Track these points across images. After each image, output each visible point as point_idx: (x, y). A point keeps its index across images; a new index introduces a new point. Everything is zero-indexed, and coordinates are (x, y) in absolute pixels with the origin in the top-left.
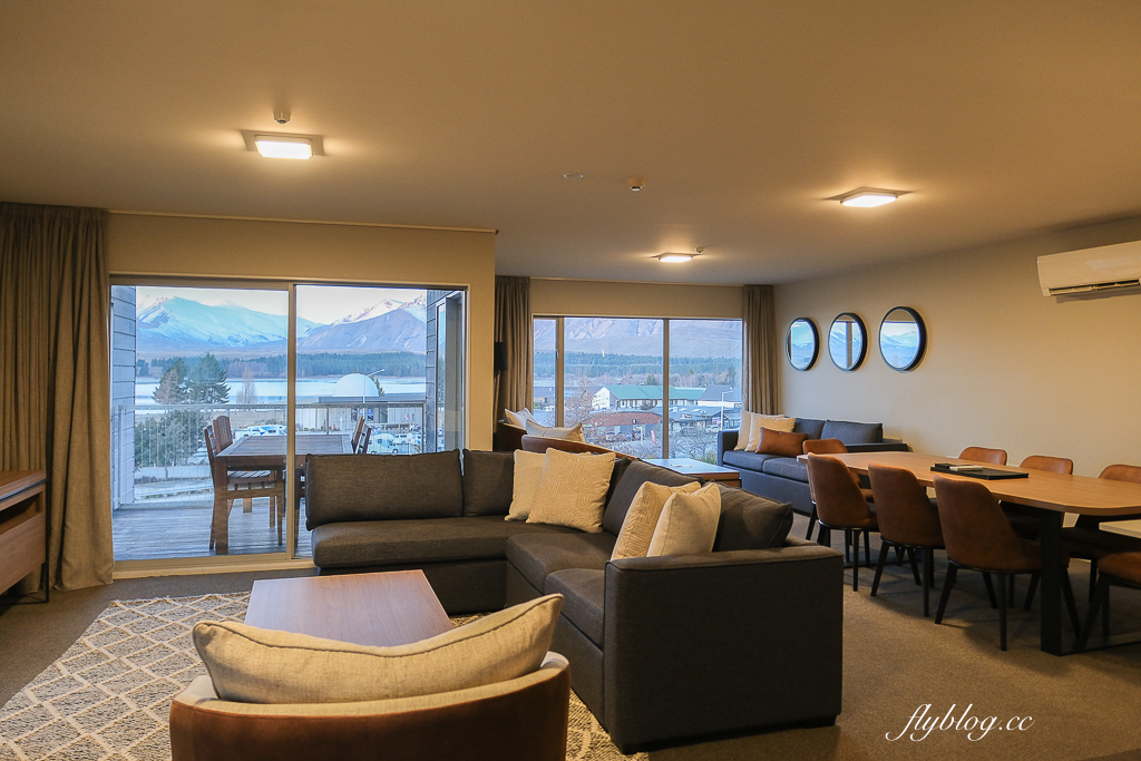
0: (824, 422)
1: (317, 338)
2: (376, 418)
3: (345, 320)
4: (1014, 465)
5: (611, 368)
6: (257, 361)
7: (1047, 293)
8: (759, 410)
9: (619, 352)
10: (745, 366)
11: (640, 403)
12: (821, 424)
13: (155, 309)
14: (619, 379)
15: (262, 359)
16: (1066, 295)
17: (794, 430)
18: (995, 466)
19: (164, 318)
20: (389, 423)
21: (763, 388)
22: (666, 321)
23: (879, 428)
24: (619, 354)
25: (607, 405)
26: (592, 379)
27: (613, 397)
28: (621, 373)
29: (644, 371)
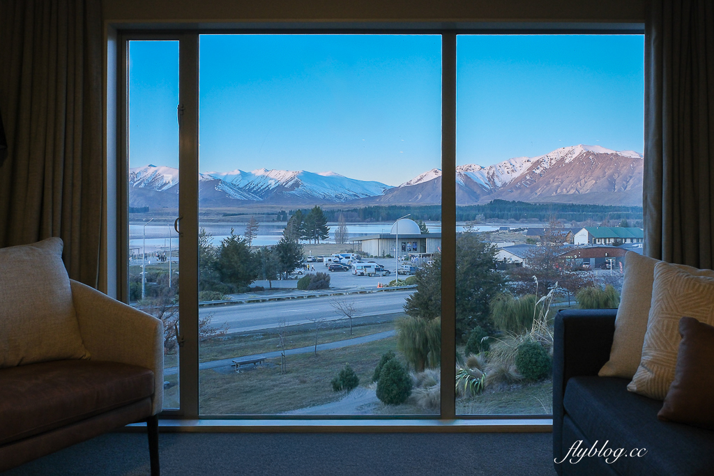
1: (390, 196)
2: (418, 249)
3: (408, 184)
5: (594, 215)
6: (352, 211)
9: (600, 203)
11: (612, 241)
13: (292, 179)
15: (355, 210)
19: (296, 185)
20: (427, 253)
24: (600, 205)
25: (586, 243)
26: (579, 223)
27: (590, 236)
28: (601, 219)
29: (619, 217)
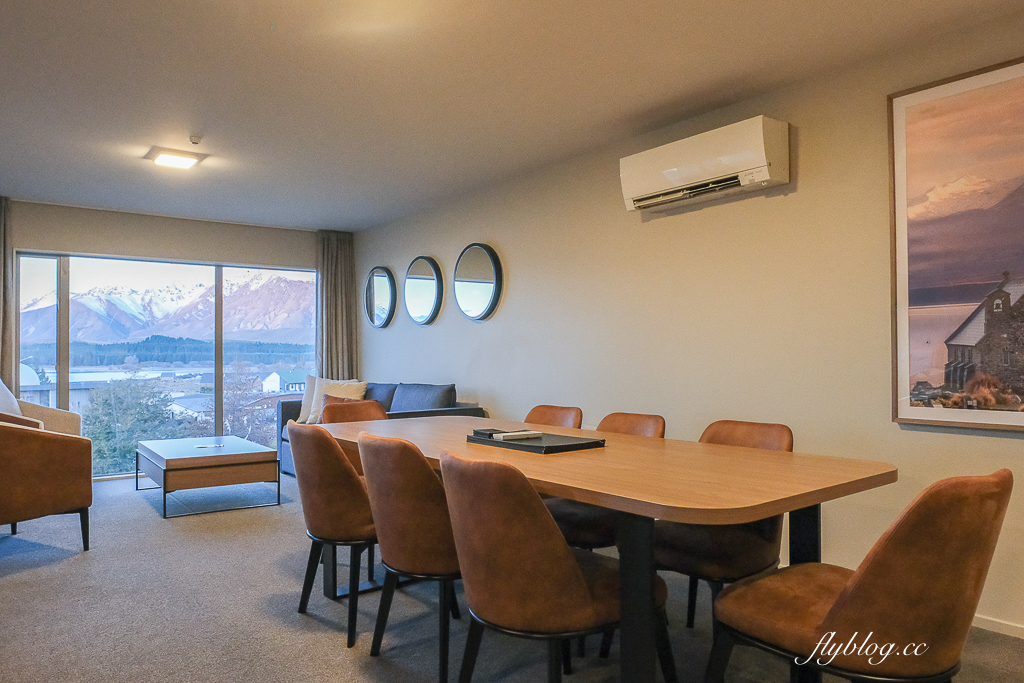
0: (396, 386)
4: (590, 428)
5: (286, 356)
7: (630, 206)
8: (334, 377)
9: (293, 341)
10: (319, 325)
12: (392, 389)
14: (293, 366)
16: (653, 206)
17: (365, 397)
18: (565, 431)
21: (340, 352)
22: (219, 268)
23: (451, 391)
25: (277, 389)
26: (268, 366)
27: (282, 381)
28: (295, 361)
